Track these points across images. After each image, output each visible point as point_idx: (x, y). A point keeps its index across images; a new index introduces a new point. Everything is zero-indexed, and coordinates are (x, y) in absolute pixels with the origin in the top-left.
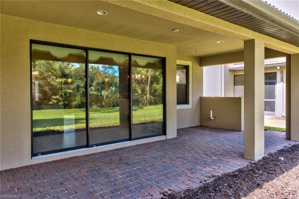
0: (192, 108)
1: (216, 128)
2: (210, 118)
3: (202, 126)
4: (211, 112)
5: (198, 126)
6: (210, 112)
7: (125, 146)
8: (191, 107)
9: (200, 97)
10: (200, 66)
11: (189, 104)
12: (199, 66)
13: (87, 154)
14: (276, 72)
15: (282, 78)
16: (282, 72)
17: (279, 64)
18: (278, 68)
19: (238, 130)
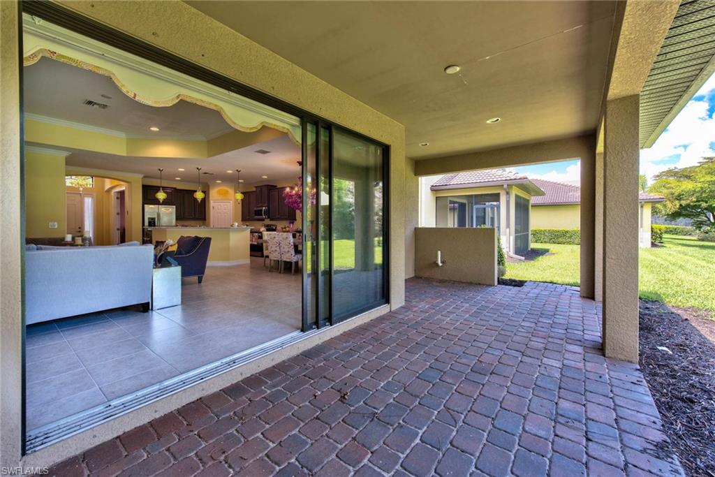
1: (449, 281)
2: (437, 265)
3: (421, 278)
6: (438, 252)
7: (322, 341)
9: (415, 229)
12: (414, 176)
13: (234, 382)
15: (508, 203)
16: (508, 193)
17: (506, 180)
18: (505, 186)
19: (488, 283)
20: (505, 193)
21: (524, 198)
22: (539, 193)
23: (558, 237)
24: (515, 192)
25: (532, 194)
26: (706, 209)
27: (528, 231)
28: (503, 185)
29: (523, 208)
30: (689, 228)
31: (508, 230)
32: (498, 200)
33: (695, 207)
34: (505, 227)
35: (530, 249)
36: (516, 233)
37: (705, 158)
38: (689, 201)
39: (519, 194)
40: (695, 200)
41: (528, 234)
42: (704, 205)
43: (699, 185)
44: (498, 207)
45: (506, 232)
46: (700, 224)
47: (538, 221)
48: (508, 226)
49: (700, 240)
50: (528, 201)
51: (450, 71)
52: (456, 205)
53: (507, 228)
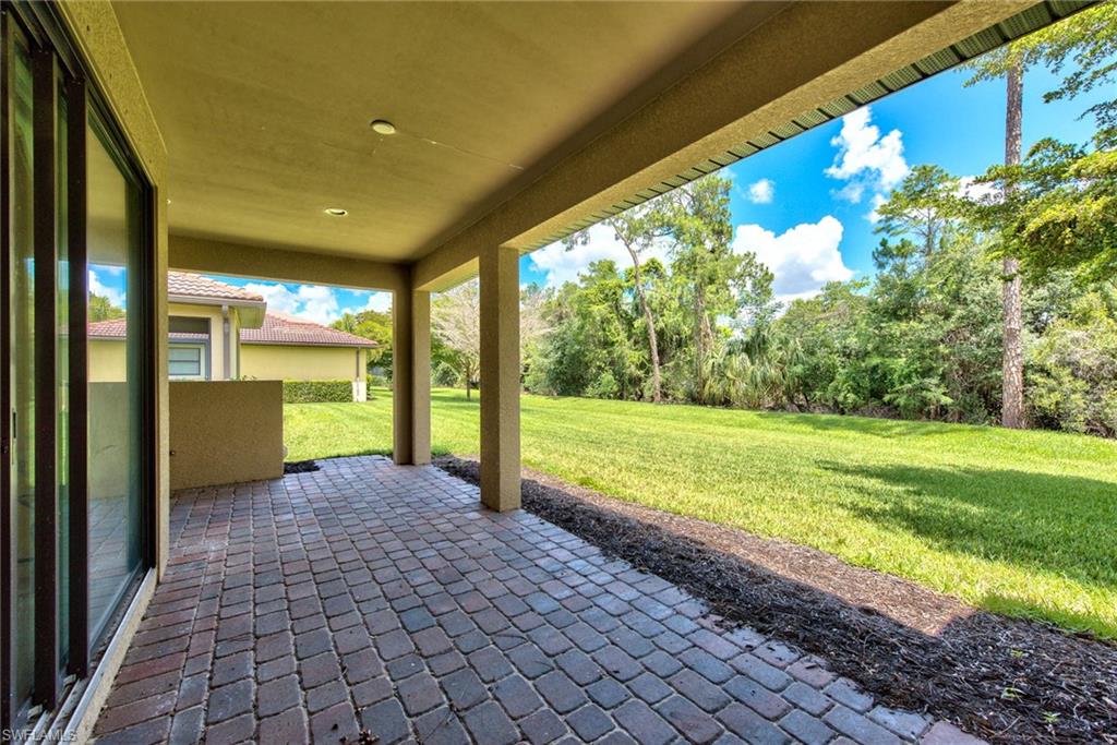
14: (209, 319)
15: (225, 336)
16: (226, 320)
17: (230, 297)
18: (226, 308)
19: (270, 476)
20: (222, 320)
28: (221, 306)
32: (207, 331)
44: (207, 344)
51: (379, 128)
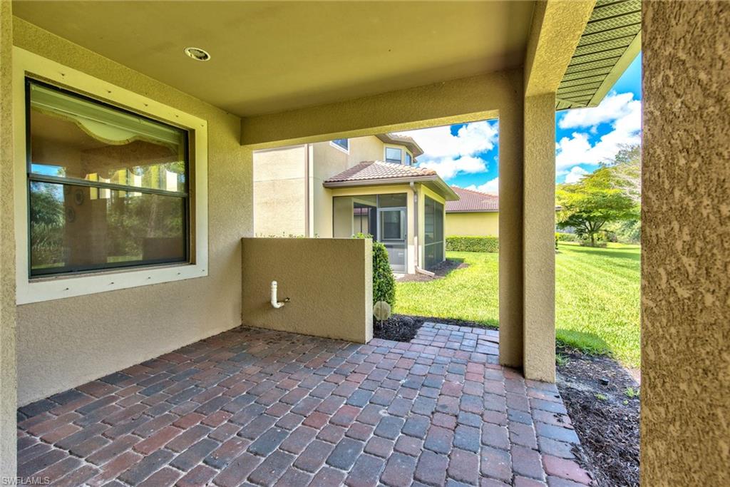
0: (209, 275)
2: (269, 302)
3: (250, 329)
4: (274, 284)
5: (234, 330)
6: (271, 284)
8: (206, 274)
9: (243, 240)
10: (241, 145)
11: (194, 263)
12: (238, 145)
14: (406, 193)
15: (416, 204)
16: (416, 193)
17: (413, 176)
18: (412, 184)
20: (413, 193)
21: (437, 202)
22: (453, 197)
23: (475, 245)
24: (424, 192)
25: (447, 198)
26: (586, 219)
27: (442, 239)
28: (409, 183)
29: (435, 213)
30: (574, 235)
31: (416, 238)
32: (404, 202)
33: (578, 217)
34: (413, 235)
35: (444, 260)
36: (425, 243)
37: (584, 176)
38: (574, 212)
39: (430, 196)
40: (578, 210)
41: (442, 244)
42: (585, 215)
43: (586, 196)
45: (413, 241)
46: (581, 231)
47: (453, 228)
48: (416, 233)
49: (582, 245)
50: (442, 205)
52: (365, 210)
53: (415, 236)
